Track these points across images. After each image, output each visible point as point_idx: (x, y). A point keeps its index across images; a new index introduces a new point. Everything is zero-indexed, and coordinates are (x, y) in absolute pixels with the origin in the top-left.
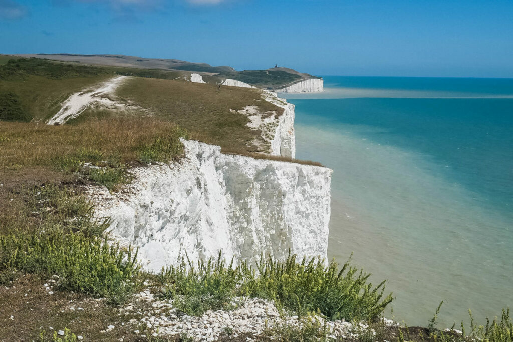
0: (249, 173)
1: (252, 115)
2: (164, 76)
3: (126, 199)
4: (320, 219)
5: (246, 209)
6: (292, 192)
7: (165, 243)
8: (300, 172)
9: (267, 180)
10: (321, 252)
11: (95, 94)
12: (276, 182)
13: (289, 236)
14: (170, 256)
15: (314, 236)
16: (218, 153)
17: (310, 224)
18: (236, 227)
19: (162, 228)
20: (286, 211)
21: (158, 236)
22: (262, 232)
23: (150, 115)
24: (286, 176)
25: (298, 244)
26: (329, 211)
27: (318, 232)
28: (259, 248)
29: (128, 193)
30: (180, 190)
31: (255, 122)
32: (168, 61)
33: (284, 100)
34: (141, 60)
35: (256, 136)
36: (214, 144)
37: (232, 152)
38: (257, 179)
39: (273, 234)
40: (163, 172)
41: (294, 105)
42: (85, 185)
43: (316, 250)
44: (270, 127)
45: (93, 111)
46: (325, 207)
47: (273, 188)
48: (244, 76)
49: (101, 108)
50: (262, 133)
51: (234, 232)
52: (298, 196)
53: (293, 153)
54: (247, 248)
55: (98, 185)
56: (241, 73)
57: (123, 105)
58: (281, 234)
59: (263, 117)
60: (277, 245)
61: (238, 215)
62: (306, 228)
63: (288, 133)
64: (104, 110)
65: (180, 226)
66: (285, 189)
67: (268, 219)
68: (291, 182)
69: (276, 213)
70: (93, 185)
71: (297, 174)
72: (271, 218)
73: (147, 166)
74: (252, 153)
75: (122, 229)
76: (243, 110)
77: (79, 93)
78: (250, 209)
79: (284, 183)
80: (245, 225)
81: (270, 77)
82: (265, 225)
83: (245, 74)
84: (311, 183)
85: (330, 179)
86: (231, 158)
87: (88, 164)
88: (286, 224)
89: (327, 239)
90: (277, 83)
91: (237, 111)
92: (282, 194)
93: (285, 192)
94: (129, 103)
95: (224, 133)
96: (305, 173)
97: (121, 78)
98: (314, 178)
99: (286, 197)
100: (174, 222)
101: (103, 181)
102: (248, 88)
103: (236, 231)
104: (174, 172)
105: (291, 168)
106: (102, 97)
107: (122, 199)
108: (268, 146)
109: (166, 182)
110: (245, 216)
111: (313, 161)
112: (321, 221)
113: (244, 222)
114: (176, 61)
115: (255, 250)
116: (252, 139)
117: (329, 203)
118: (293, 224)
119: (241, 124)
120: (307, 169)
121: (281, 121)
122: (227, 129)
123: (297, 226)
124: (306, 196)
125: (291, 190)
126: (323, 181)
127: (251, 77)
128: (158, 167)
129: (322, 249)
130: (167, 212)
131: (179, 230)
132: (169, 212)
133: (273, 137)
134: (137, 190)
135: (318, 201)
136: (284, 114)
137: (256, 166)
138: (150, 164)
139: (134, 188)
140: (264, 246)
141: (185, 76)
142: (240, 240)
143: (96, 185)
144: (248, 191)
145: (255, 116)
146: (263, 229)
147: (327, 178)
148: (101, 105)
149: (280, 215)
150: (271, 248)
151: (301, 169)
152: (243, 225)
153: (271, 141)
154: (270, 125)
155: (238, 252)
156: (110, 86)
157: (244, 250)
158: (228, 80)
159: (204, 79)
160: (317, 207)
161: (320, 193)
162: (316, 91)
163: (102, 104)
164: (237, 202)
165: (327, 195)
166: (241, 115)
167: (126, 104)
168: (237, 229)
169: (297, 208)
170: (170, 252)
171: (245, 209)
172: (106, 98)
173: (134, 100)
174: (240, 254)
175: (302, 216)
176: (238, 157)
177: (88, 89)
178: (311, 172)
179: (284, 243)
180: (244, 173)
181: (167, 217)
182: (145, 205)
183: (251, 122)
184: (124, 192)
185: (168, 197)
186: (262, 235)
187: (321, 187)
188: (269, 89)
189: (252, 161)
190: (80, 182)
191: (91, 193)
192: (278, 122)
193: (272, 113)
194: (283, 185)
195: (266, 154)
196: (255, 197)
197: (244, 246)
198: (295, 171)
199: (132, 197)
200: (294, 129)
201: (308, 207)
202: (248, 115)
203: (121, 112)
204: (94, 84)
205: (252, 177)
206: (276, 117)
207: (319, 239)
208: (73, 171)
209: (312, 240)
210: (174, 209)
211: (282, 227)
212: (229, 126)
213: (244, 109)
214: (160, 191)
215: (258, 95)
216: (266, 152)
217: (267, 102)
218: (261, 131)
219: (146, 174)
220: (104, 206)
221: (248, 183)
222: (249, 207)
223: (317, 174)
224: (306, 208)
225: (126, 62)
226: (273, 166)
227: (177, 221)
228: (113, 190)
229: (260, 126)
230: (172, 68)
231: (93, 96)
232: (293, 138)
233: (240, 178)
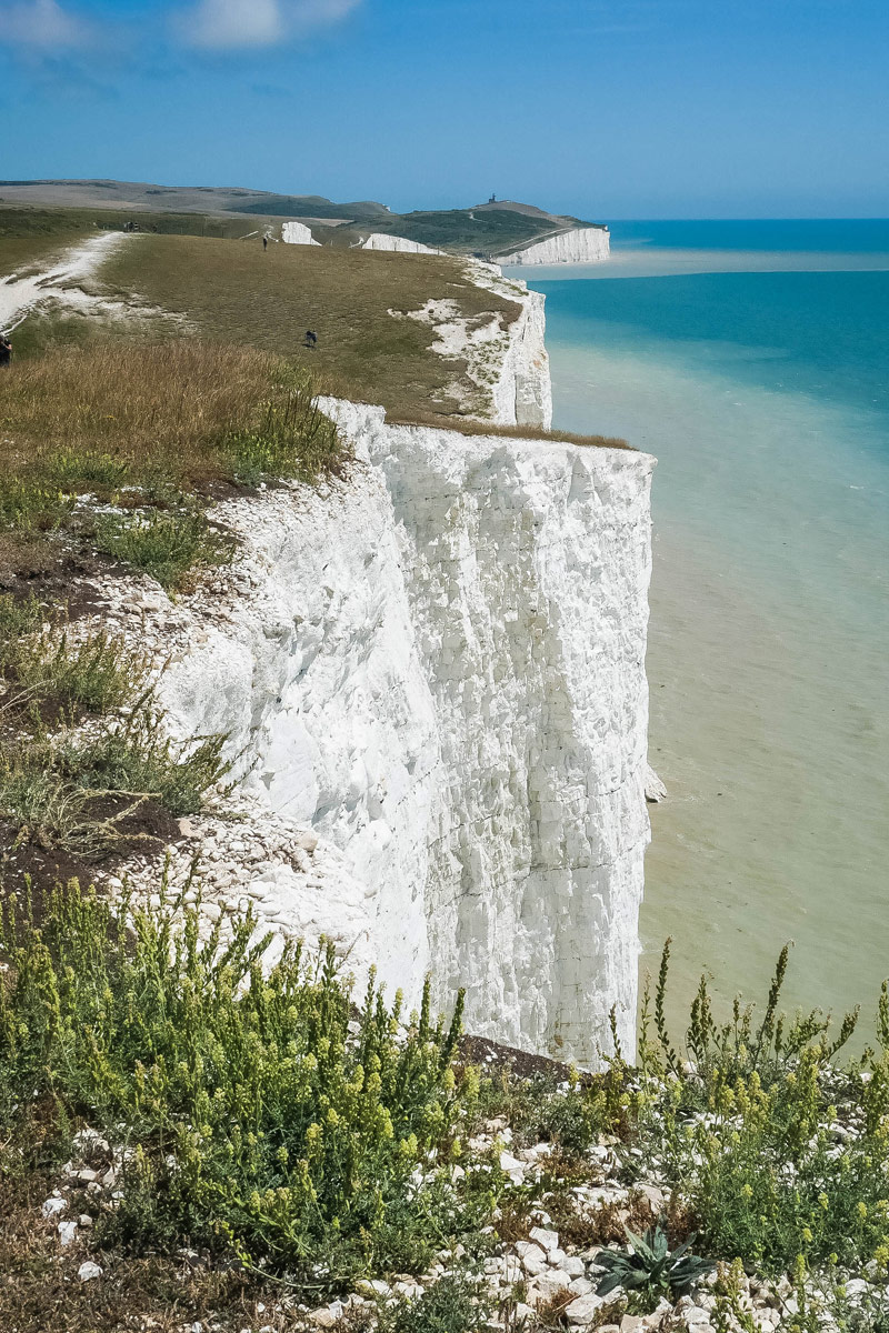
0: (450, 472)
1: (442, 323)
2: (216, 230)
3: (222, 617)
4: (627, 581)
5: (445, 562)
6: (557, 516)
7: (310, 715)
8: (576, 463)
9: (495, 488)
10: (630, 662)
11: (47, 279)
12: (517, 492)
13: (552, 626)
14: (326, 751)
15: (612, 622)
16: (379, 425)
17: (603, 594)
18: (420, 606)
19: (302, 672)
20: (543, 564)
21: (292, 695)
22: (485, 617)
23: (190, 330)
24: (541, 477)
25: (575, 645)
26: (649, 560)
27: (622, 613)
28: (480, 658)
29: (223, 593)
30: (348, 560)
31: (452, 341)
32: (224, 192)
33: (522, 285)
34: (156, 192)
35: (454, 375)
36: (368, 402)
37: (406, 419)
38: (470, 485)
39: (512, 623)
40: (302, 508)
41: (544, 296)
42: (90, 575)
43: (620, 658)
44: (488, 351)
45: (43, 323)
46: (639, 549)
47: (510, 506)
48: (413, 226)
49: (65, 316)
50: (470, 368)
51: (417, 619)
52: (573, 525)
53: (546, 414)
54: (449, 658)
55: (129, 573)
56: (405, 219)
57: (121, 304)
58: (532, 621)
59: (472, 328)
60: (523, 649)
61: (426, 578)
62: (595, 604)
63: (532, 365)
64: (72, 319)
65: (348, 660)
66: (540, 508)
67: (499, 586)
68: (554, 490)
69: (519, 568)
70: (117, 573)
71: (569, 471)
72: (508, 582)
73: (255, 495)
74: (447, 417)
75: (219, 716)
76: (421, 312)
77: (8, 278)
78: (456, 561)
79: (538, 494)
80: (443, 601)
81: (479, 227)
82: (493, 598)
83: (416, 220)
84: (603, 491)
85: (649, 479)
86: (403, 435)
87: (86, 497)
88: (545, 595)
89: (645, 630)
90: (498, 242)
91: (405, 313)
92: (532, 523)
93: (542, 516)
94: (133, 299)
95: (374, 370)
96: (589, 467)
97: (110, 238)
98: (610, 478)
99: (544, 527)
100: (334, 650)
101: (143, 560)
102: (430, 255)
103: (421, 617)
104: (329, 507)
105: (553, 454)
106: (66, 286)
107: (208, 615)
108: (486, 400)
109: (311, 539)
110: (442, 580)
111: (607, 435)
112: (629, 586)
113: (439, 595)
114: (245, 192)
115: (470, 663)
116: (445, 383)
117: (647, 539)
118: (561, 594)
119: (417, 346)
120: (592, 457)
121: (515, 338)
122: (381, 359)
123: (572, 599)
124: (591, 524)
125: (554, 510)
126: (633, 486)
127: (431, 228)
128: (286, 496)
129: (634, 655)
130: (316, 625)
131: (347, 672)
132: (321, 625)
133: (497, 377)
134: (252, 583)
135: (621, 535)
136: (523, 318)
137: (469, 453)
138: (263, 485)
139: (241, 579)
140: (491, 652)
141: (268, 229)
142: (430, 638)
143: (124, 575)
144: (448, 515)
145: (451, 326)
146: (486, 611)
147: (644, 478)
148: (63, 308)
149: (529, 573)
150: (508, 656)
151: (578, 457)
152: (437, 601)
153: (494, 387)
154: (487, 348)
155: (429, 669)
156: (86, 257)
157: (441, 664)
158: (375, 237)
159: (314, 236)
160: (619, 550)
161: (625, 515)
162: (593, 259)
163: (66, 304)
164: (421, 543)
165: (643, 521)
166: (417, 323)
167: (126, 303)
168: (423, 612)
169: (570, 555)
170: (325, 740)
171: (443, 561)
172: (76, 290)
173: (145, 292)
174: (432, 674)
175: (585, 575)
176: (423, 431)
177: (29, 267)
178: (604, 464)
179: (539, 643)
180: (439, 470)
181: (317, 641)
182: (280, 628)
183: (440, 339)
184: (213, 592)
185: (317, 582)
186: (485, 625)
187: (629, 502)
188: (478, 256)
189: (457, 441)
190: (73, 568)
191: (115, 605)
192: (508, 339)
193: (494, 318)
194: (535, 499)
195: (481, 420)
196: (466, 532)
197: (441, 654)
198: (563, 462)
199: (238, 606)
200: (547, 355)
201: (598, 553)
202: (433, 322)
203: (114, 323)
204: (41, 255)
205: (458, 481)
206: (504, 327)
207: (625, 631)
208: (44, 527)
209: (608, 634)
210: (334, 614)
211: (534, 604)
212: (388, 352)
213: (423, 309)
214: (296, 567)
215: (456, 273)
216: (481, 414)
217: (479, 289)
218: (467, 363)
219: (256, 518)
220: (163, 652)
221: (448, 495)
222: (452, 557)
223: (617, 468)
224: (592, 553)
225: (117, 198)
226: (509, 451)
227: (341, 649)
228: (178, 585)
229: (464, 350)
230: (234, 210)
231: (43, 284)
232: (546, 376)
233: (429, 484)
